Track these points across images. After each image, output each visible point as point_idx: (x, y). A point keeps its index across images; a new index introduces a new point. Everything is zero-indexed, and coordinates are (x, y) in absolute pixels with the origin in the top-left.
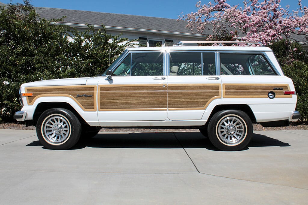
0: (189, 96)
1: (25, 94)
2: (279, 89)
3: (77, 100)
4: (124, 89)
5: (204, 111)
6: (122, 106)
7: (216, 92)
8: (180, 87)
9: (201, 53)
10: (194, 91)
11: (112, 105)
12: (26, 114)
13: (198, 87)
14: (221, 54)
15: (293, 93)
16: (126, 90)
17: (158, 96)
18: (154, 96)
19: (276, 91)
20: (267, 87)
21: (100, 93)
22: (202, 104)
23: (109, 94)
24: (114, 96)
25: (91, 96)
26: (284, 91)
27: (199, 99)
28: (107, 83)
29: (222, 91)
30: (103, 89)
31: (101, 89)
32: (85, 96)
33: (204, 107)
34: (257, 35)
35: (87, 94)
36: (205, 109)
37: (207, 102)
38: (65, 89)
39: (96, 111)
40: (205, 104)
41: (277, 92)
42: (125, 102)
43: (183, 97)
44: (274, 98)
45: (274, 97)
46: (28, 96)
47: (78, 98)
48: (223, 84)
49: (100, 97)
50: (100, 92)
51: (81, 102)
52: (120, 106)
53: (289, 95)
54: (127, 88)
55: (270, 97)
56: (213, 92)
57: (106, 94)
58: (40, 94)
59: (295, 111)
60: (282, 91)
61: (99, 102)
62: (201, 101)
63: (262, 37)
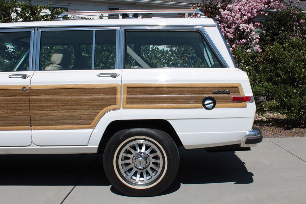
0: (66, 105)
2: (224, 93)
5: (91, 130)
7: (111, 99)
8: (50, 91)
9: (93, 30)
10: (73, 97)
13: (82, 90)
14: (126, 31)
15: (247, 99)
17: (15, 106)
18: (8, 107)
19: (218, 95)
20: (201, 89)
22: (88, 119)
26: (232, 96)
27: (83, 111)
29: (121, 96)
33: (92, 124)
34: (244, 3)
36: (93, 127)
37: (96, 115)
40: (93, 119)
41: (219, 98)
43: (56, 108)
44: (214, 109)
45: (213, 107)
48: (124, 85)
53: (242, 102)
55: (206, 106)
56: (106, 99)
59: (252, 131)
60: (228, 95)
62: (86, 113)
63: (250, 4)
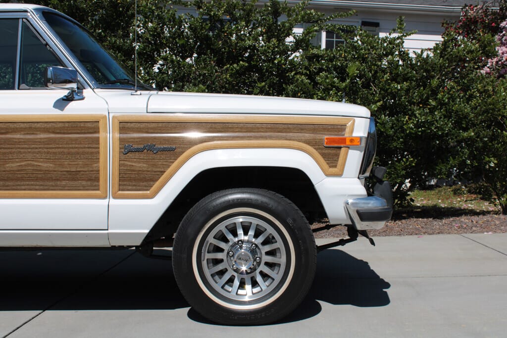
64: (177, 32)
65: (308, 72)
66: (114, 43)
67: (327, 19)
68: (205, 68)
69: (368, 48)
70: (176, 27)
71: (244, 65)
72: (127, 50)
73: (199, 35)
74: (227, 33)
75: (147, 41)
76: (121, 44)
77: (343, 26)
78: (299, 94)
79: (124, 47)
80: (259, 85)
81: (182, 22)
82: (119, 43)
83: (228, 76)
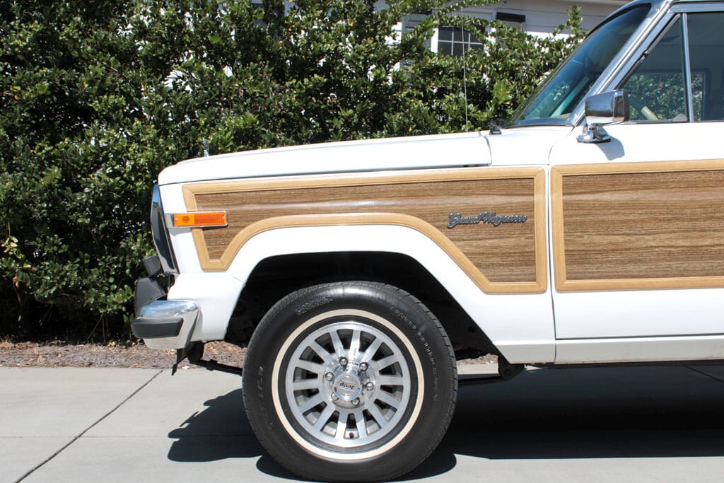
1: (186, 219)
3: (452, 240)
4: (679, 182)
6: (670, 266)
11: (623, 263)
12: (193, 315)
16: (691, 186)
21: (565, 204)
23: (607, 206)
24: (631, 217)
25: (523, 221)
28: (594, 157)
30: (574, 186)
31: (565, 186)
32: (491, 219)
35: (501, 208)
38: (390, 188)
39: (544, 291)
42: (687, 243)
46: (204, 229)
47: (458, 231)
49: (565, 224)
50: (561, 198)
51: (473, 250)
52: (663, 264)
54: (693, 177)
57: (595, 206)
58: (262, 218)
61: (562, 248)
64: (209, 23)
65: (422, 94)
66: (104, 40)
67: (454, 7)
68: (255, 84)
69: (521, 56)
70: (208, 15)
71: (320, 81)
72: (126, 51)
73: (246, 30)
74: (293, 28)
75: (158, 37)
76: (116, 42)
77: (476, 20)
78: (410, 130)
79: (121, 47)
80: (343, 113)
81: (217, 6)
82: (113, 40)
83: (294, 99)
